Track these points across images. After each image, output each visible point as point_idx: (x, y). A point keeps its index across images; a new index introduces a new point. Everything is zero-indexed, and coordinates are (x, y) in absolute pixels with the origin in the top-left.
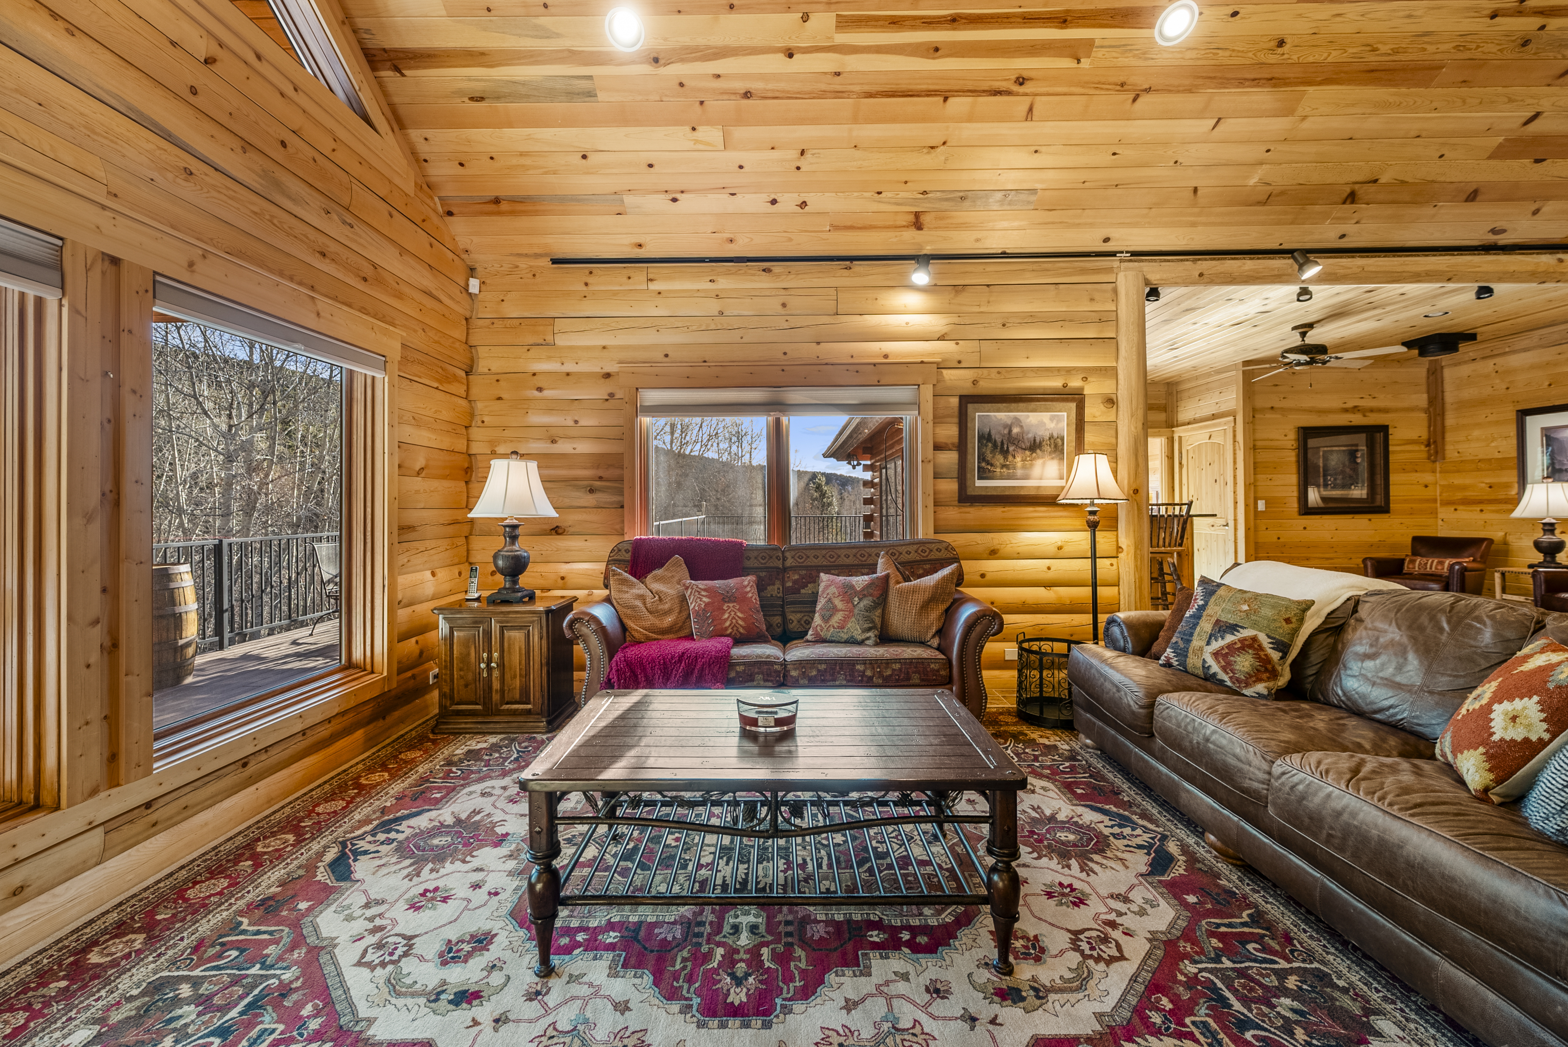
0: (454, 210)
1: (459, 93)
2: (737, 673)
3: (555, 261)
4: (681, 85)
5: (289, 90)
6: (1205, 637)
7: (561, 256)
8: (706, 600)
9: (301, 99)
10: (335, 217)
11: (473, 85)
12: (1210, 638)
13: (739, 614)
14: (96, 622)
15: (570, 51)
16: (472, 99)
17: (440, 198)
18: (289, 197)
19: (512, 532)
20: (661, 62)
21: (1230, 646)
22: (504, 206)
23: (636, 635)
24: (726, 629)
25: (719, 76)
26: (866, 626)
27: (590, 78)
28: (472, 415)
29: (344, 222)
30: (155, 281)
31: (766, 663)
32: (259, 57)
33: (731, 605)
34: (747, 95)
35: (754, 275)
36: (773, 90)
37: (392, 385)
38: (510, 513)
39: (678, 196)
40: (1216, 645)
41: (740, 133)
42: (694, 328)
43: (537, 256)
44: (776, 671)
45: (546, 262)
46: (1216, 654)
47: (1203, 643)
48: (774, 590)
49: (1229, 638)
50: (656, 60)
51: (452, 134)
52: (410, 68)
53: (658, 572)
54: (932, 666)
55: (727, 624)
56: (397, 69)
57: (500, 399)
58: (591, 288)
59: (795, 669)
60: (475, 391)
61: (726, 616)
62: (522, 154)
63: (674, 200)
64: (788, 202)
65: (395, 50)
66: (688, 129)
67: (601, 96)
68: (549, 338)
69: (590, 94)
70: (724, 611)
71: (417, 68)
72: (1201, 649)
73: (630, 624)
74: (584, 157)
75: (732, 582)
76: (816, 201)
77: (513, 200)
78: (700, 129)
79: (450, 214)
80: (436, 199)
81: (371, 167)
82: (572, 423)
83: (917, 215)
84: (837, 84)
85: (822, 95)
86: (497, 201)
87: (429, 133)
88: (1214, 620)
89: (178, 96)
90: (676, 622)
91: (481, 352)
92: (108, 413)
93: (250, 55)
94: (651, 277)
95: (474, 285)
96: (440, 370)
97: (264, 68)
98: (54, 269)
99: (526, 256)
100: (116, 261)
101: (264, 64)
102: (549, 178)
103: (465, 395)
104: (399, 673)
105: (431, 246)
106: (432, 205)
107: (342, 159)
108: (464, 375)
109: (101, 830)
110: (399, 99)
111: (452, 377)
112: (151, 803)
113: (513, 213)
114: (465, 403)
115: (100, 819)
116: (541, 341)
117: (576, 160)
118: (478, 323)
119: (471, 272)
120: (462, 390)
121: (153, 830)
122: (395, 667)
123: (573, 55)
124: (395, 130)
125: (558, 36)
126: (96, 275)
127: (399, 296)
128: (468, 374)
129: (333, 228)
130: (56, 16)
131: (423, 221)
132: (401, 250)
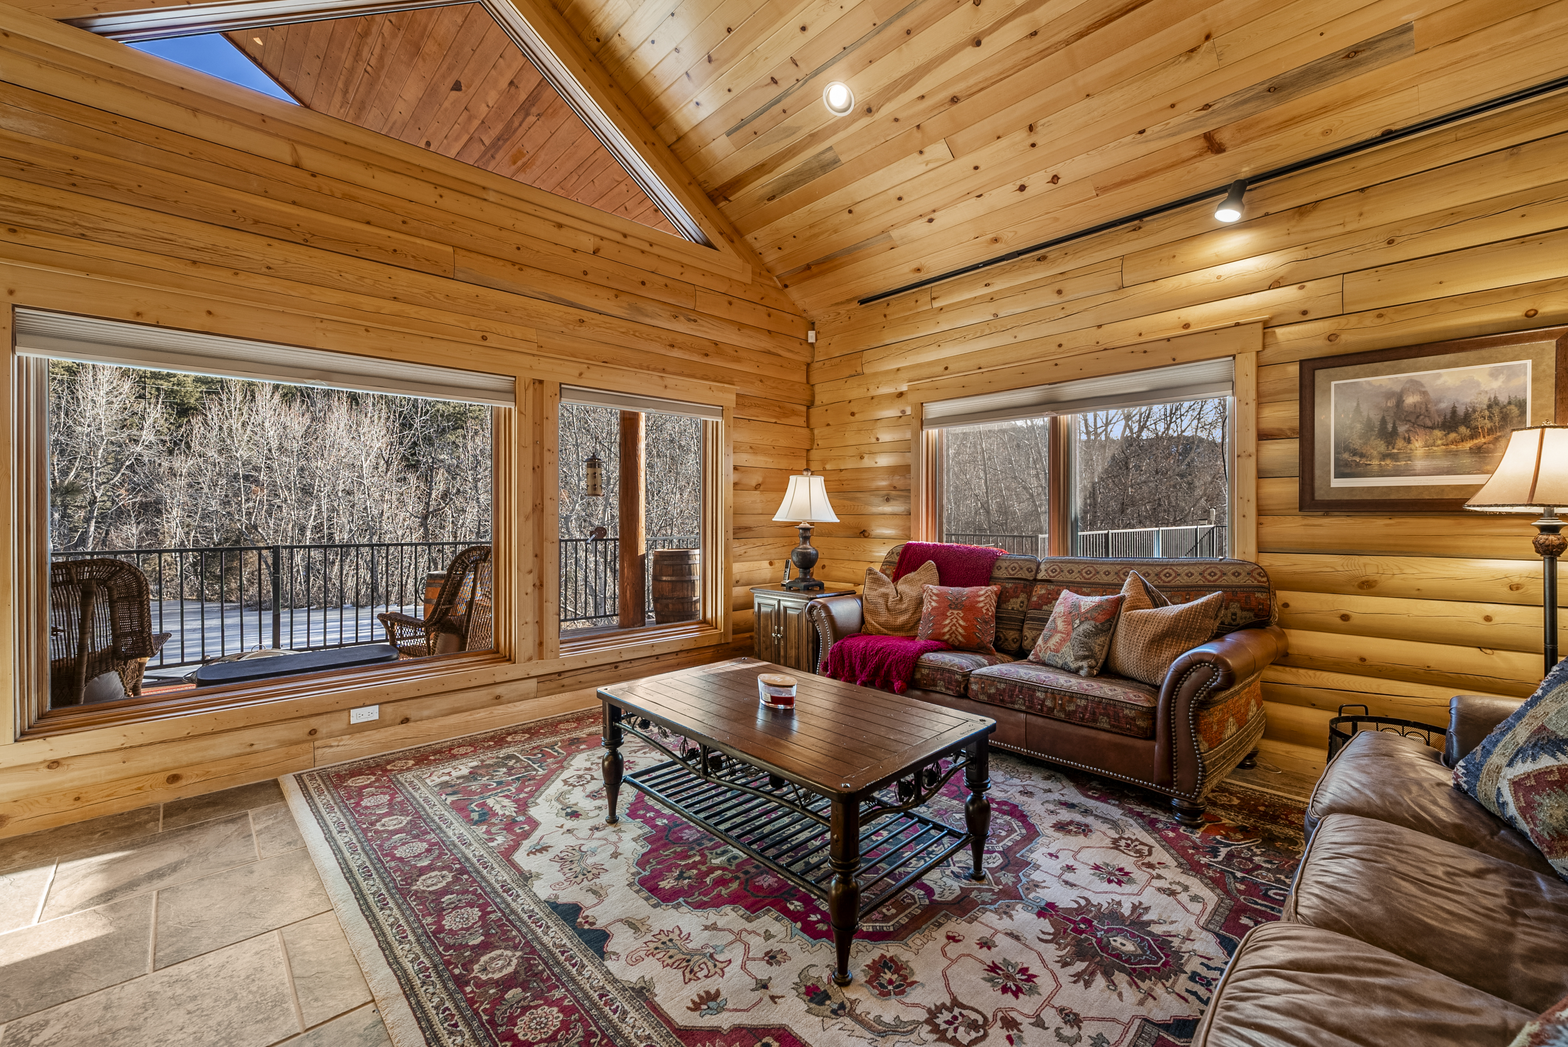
0: (788, 283)
1: (761, 199)
2: (922, 675)
3: (862, 302)
4: (896, 120)
5: (646, 247)
6: (1510, 751)
7: (865, 297)
8: (934, 604)
9: (656, 250)
10: (682, 318)
11: (765, 190)
12: (1516, 755)
13: (961, 622)
14: (531, 572)
15: (811, 135)
16: (769, 200)
17: (777, 277)
18: (647, 316)
19: (806, 533)
20: (873, 110)
21: (1539, 775)
22: (814, 269)
23: (869, 627)
24: (944, 634)
25: (923, 97)
26: (1081, 653)
27: (830, 148)
28: (812, 440)
29: (689, 320)
30: (561, 388)
31: (949, 671)
32: (625, 236)
33: (955, 612)
34: (954, 100)
35: (1028, 267)
36: (976, 84)
37: (728, 426)
38: (804, 519)
39: (932, 216)
40: (1522, 768)
41: (961, 138)
42: (970, 336)
43: (849, 301)
44: (957, 681)
45: (855, 305)
46: (1517, 785)
47: (1504, 761)
48: (1015, 604)
49: (1546, 761)
50: (869, 110)
51: (767, 229)
52: (731, 195)
53: (911, 575)
54: (1126, 712)
55: (946, 630)
56: (726, 199)
57: (828, 425)
58: (889, 318)
59: (976, 683)
60: (813, 420)
61: (947, 622)
62: (811, 226)
63: (931, 221)
64: (1038, 183)
65: (721, 187)
66: (916, 155)
67: (843, 159)
68: (859, 369)
69: (836, 162)
70: (947, 617)
71: (735, 193)
72: (1499, 769)
73: (868, 618)
74: (850, 212)
75: (967, 590)
76: (1068, 171)
77: (819, 263)
78: (925, 150)
79: (786, 286)
80: (775, 278)
81: (713, 275)
82: (874, 440)
83: (1208, 137)
84: (1038, 45)
85: (1027, 63)
86: (808, 267)
87: (756, 234)
88: (1536, 724)
89: (577, 279)
90: (907, 622)
91: (818, 389)
92: (538, 463)
93: (619, 238)
94: (934, 295)
95: (812, 336)
96: (777, 409)
97: (629, 241)
98: (511, 393)
99: (842, 303)
100: (541, 382)
101: (629, 239)
102: (834, 237)
103: (805, 425)
104: (735, 632)
105: (769, 315)
106: (772, 284)
107: (689, 277)
108: (804, 409)
109: (535, 680)
110: (733, 219)
111: (794, 413)
112: (559, 674)
113: (822, 273)
114: (806, 431)
115: (533, 674)
116: (854, 373)
117: (846, 216)
118: (816, 365)
119: (812, 326)
120: (802, 421)
121: (563, 689)
122: (731, 627)
123: (814, 138)
124: (732, 241)
125: (799, 128)
126: (530, 392)
127: (738, 360)
128: (808, 408)
129: (681, 326)
130: (514, 264)
131: (762, 298)
132: (739, 326)
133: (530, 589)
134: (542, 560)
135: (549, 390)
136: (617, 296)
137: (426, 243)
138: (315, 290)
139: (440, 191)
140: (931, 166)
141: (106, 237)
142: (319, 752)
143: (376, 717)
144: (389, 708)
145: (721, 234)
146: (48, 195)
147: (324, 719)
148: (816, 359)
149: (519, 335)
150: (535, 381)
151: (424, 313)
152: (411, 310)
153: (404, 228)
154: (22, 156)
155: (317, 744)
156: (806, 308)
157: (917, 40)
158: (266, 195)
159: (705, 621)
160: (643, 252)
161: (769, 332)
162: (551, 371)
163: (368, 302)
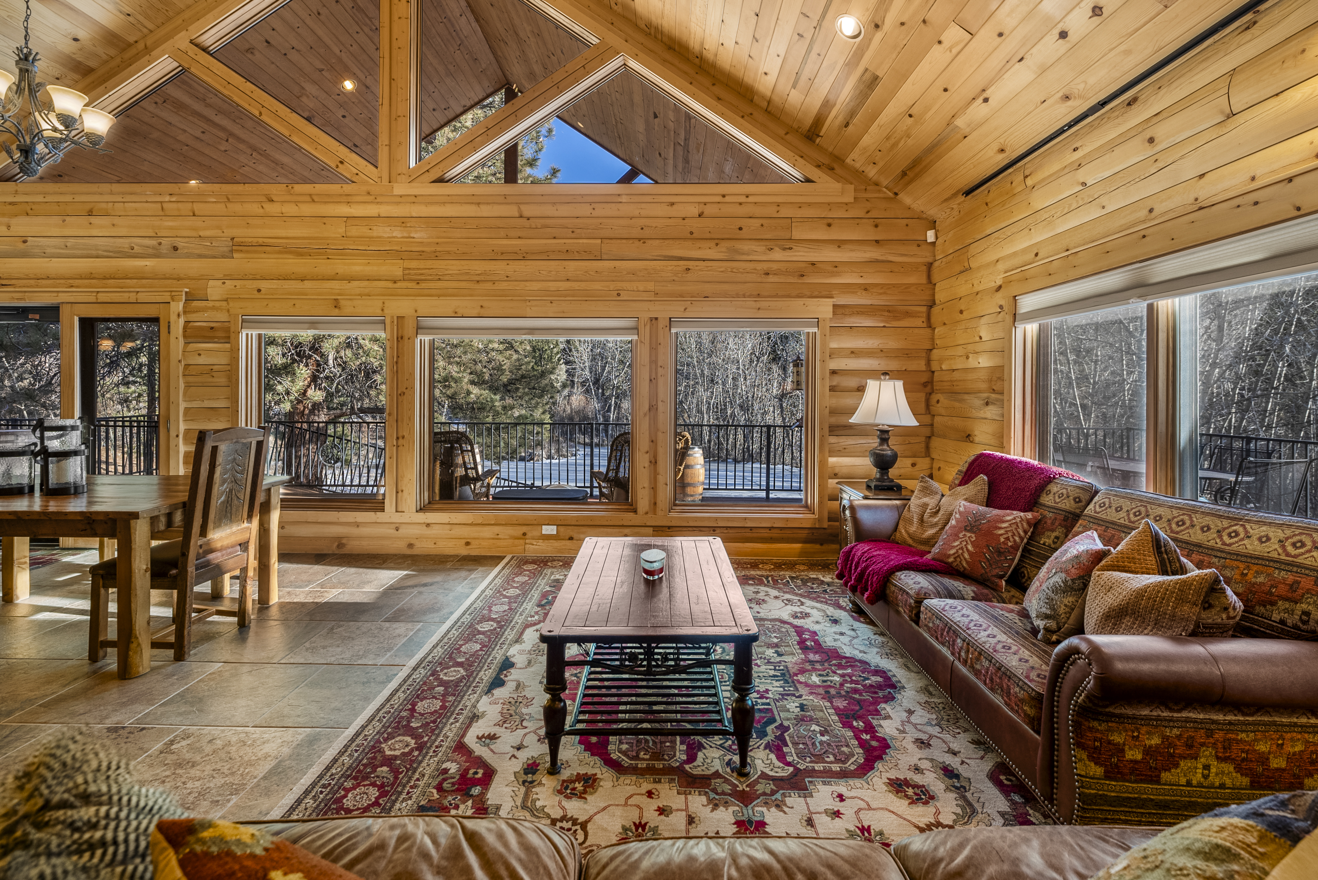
0: (896, 190)
1: (840, 129)
3: (968, 193)
4: (902, 24)
5: (743, 199)
7: (967, 188)
9: (751, 199)
10: (777, 249)
11: (839, 119)
16: (845, 127)
18: (743, 254)
19: (885, 436)
20: (880, 23)
22: (910, 174)
29: (784, 249)
30: (671, 322)
32: (724, 196)
37: (823, 335)
39: (985, 95)
41: (968, 14)
42: (1058, 214)
43: (955, 195)
45: (961, 198)
50: (877, 26)
51: (857, 150)
52: (820, 131)
56: (818, 136)
58: (989, 205)
60: (933, 320)
62: (888, 138)
63: (986, 100)
64: (1079, 22)
65: (810, 128)
66: (936, 47)
67: (880, 73)
68: (967, 265)
69: (875, 79)
74: (910, 116)
75: (994, 513)
77: (911, 168)
78: (942, 38)
79: (896, 194)
80: (885, 190)
81: (810, 204)
82: (977, 339)
86: (904, 174)
87: (852, 156)
89: (685, 239)
90: (932, 537)
91: (937, 288)
92: (654, 376)
93: (719, 199)
94: (1027, 173)
95: (930, 236)
96: (886, 314)
97: (727, 199)
98: (636, 329)
99: (950, 198)
100: (656, 319)
101: (727, 197)
102: (910, 142)
103: (925, 325)
104: (830, 519)
105: (876, 226)
106: (881, 195)
107: (785, 212)
108: (924, 309)
109: (651, 529)
110: (830, 149)
111: (908, 314)
112: (669, 527)
113: (918, 176)
114: (929, 331)
115: (648, 524)
116: (964, 268)
117: (909, 120)
118: (936, 264)
119: (933, 224)
120: (919, 322)
122: (826, 515)
123: (849, 67)
124: (832, 169)
125: (835, 63)
126: (648, 327)
127: (838, 275)
128: (931, 307)
129: (777, 255)
130: (640, 240)
131: (868, 212)
132: (840, 244)
133: (647, 464)
134: (657, 444)
135: (662, 324)
136: (717, 244)
137: (585, 241)
138: (528, 284)
139: (594, 205)
140: (954, 51)
141: (446, 278)
142: (527, 546)
143: (554, 532)
145: (818, 166)
146: (429, 264)
147: (529, 528)
148: (937, 258)
149: (641, 288)
150: (651, 319)
151: (583, 285)
152: (575, 285)
153: (573, 235)
154: (421, 249)
155: (525, 541)
156: (923, 209)
158: (507, 237)
159: (806, 505)
160: (741, 204)
161: (877, 242)
162: (663, 311)
163: (553, 286)
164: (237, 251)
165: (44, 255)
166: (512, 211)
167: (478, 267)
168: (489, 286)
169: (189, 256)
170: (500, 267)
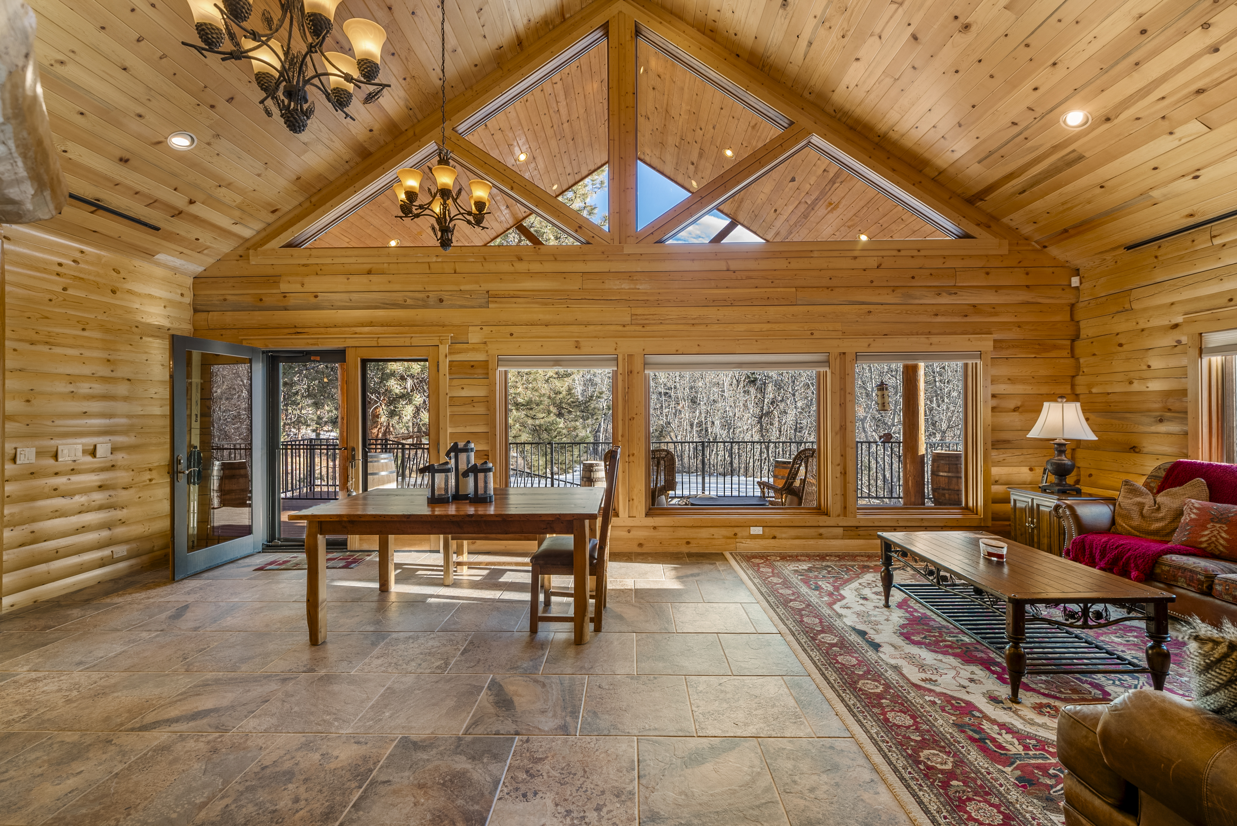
0: (1046, 244)
1: (1013, 194)
2: (1163, 571)
3: (1129, 248)
4: (1138, 119)
5: (915, 253)
7: (1131, 244)
8: (1193, 516)
9: (922, 253)
10: (944, 294)
11: (1016, 188)
13: (1224, 535)
14: (839, 465)
15: (1052, 147)
16: (1020, 193)
17: (1035, 242)
18: (916, 298)
19: (1060, 448)
20: (1112, 118)
22: (1072, 232)
23: (1120, 529)
24: (1201, 543)
25: (1163, 98)
27: (1074, 151)
28: (1078, 367)
29: (950, 294)
30: (857, 355)
31: (1191, 571)
32: (899, 251)
33: (1218, 525)
34: (1200, 92)
36: (1222, 76)
37: (985, 365)
38: (1058, 436)
39: (1197, 174)
41: (1215, 115)
43: (1114, 248)
44: (1199, 580)
45: (1121, 251)
50: (1108, 119)
51: (1021, 212)
52: (986, 197)
53: (1174, 490)
55: (1204, 539)
57: (1094, 355)
58: (1160, 258)
59: (1220, 585)
60: (1077, 351)
61: (1206, 533)
62: (1063, 204)
63: (1196, 177)
65: (978, 193)
66: (1165, 136)
67: (1088, 154)
68: (1127, 306)
69: (1079, 159)
70: (1207, 529)
71: (989, 195)
73: (1119, 520)
74: (1102, 187)
77: (1075, 227)
78: (1175, 131)
79: (1045, 247)
80: (1033, 243)
81: (970, 257)
82: (1145, 367)
86: (1066, 231)
87: (1011, 217)
89: (866, 287)
90: (1163, 528)
91: (1082, 324)
92: (842, 401)
93: (895, 253)
94: (1213, 233)
95: (1075, 281)
96: (1037, 346)
97: (903, 253)
98: (827, 362)
99: (1106, 251)
100: (844, 353)
101: (903, 251)
102: (1088, 207)
103: (1069, 355)
104: (994, 519)
105: (1027, 274)
106: (1030, 248)
107: (950, 264)
108: (1068, 343)
109: (842, 529)
110: (989, 211)
111: (1055, 347)
112: (857, 527)
113: (1080, 233)
114: (1072, 361)
115: (840, 525)
116: (1122, 309)
117: (1099, 190)
118: (1081, 305)
119: (1077, 272)
120: (1065, 353)
121: (859, 537)
122: (990, 515)
123: (1055, 148)
124: (989, 227)
125: (1041, 145)
126: (838, 360)
127: (996, 314)
128: (1074, 340)
129: (945, 300)
130: (828, 288)
131: (1020, 262)
132: (997, 289)
133: (838, 475)
134: (846, 458)
135: (848, 358)
136: (893, 291)
137: (782, 290)
138: (735, 326)
139: (789, 260)
140: (1184, 141)
141: (667, 322)
142: (738, 544)
143: (761, 533)
144: (767, 529)
145: (978, 225)
146: (652, 310)
147: (740, 529)
148: (1081, 299)
149: (831, 328)
150: (840, 354)
151: (781, 326)
152: (776, 327)
153: (773, 285)
154: (646, 298)
155: (737, 540)
156: (1068, 259)
157: (1145, 67)
158: (717, 287)
159: (967, 508)
160: (913, 257)
161: (1027, 286)
162: (851, 346)
163: (757, 327)
164: (492, 302)
165: (333, 307)
166: (722, 265)
167: (694, 312)
168: (702, 328)
169: (452, 307)
170: (712, 313)
